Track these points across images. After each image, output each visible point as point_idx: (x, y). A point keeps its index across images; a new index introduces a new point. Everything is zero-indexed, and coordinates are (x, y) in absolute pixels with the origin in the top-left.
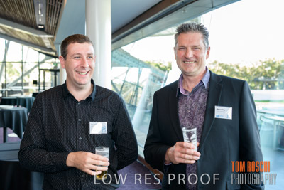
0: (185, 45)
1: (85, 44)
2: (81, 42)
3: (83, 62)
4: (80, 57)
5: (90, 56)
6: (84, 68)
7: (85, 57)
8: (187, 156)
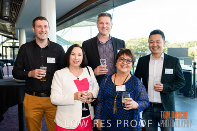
0: (103, 22)
1: (43, 21)
2: (41, 20)
3: (42, 29)
4: (40, 26)
5: (45, 26)
6: (42, 31)
7: (43, 27)
8: (103, 72)
